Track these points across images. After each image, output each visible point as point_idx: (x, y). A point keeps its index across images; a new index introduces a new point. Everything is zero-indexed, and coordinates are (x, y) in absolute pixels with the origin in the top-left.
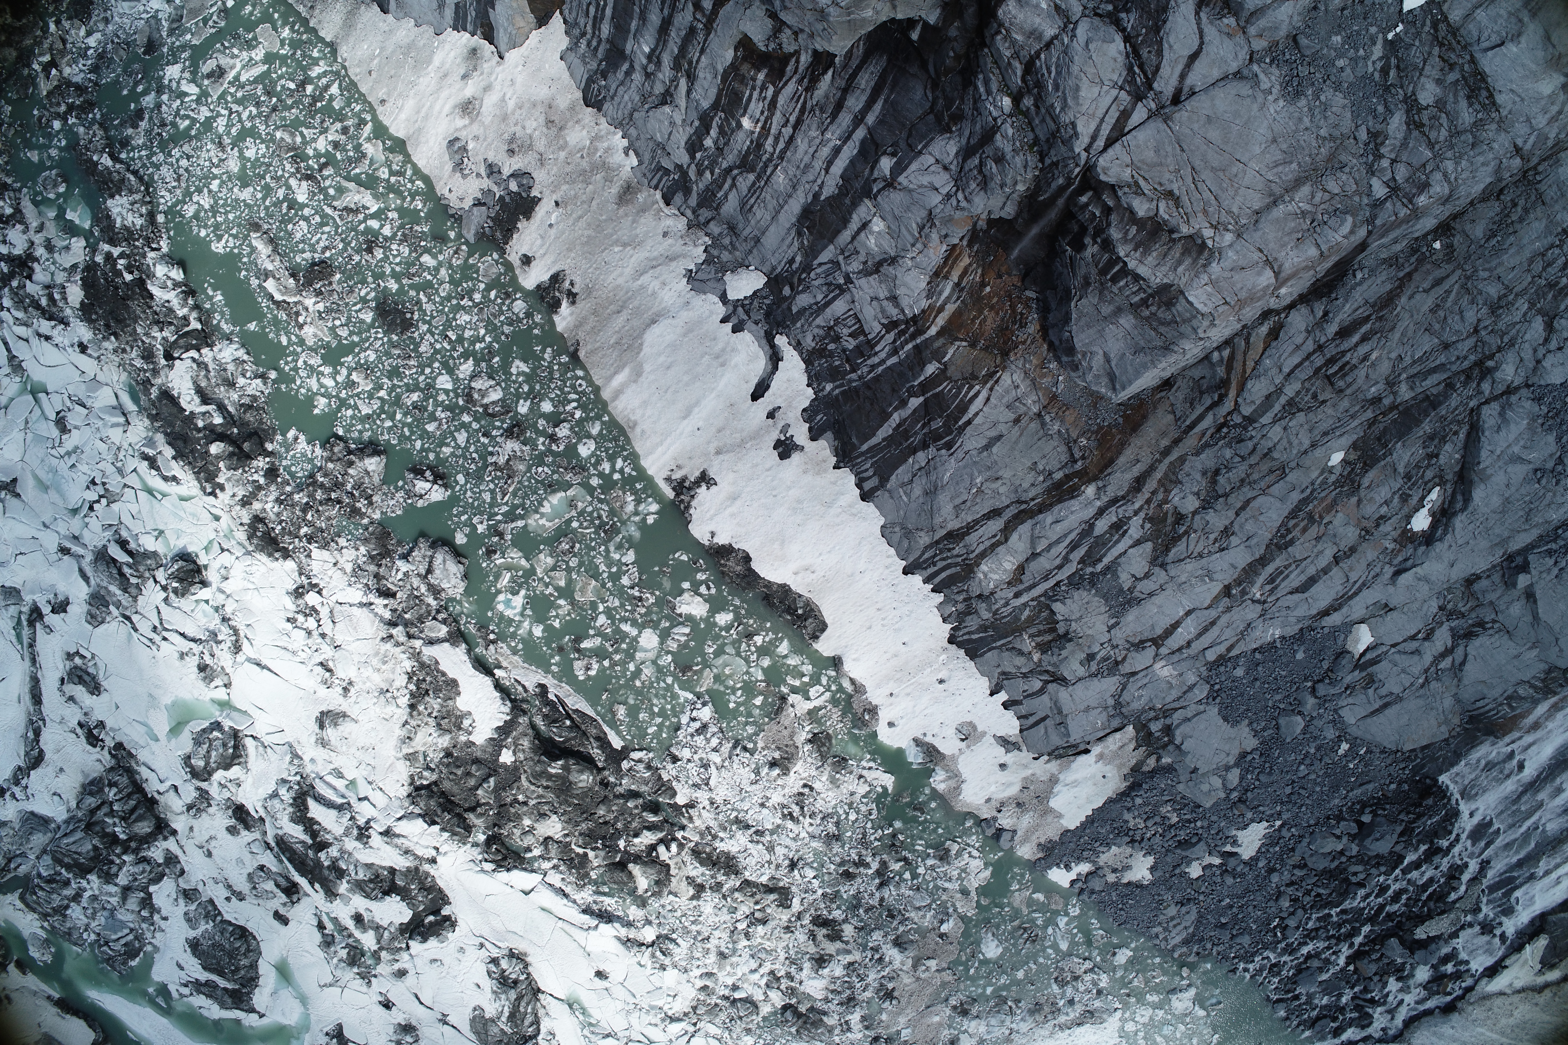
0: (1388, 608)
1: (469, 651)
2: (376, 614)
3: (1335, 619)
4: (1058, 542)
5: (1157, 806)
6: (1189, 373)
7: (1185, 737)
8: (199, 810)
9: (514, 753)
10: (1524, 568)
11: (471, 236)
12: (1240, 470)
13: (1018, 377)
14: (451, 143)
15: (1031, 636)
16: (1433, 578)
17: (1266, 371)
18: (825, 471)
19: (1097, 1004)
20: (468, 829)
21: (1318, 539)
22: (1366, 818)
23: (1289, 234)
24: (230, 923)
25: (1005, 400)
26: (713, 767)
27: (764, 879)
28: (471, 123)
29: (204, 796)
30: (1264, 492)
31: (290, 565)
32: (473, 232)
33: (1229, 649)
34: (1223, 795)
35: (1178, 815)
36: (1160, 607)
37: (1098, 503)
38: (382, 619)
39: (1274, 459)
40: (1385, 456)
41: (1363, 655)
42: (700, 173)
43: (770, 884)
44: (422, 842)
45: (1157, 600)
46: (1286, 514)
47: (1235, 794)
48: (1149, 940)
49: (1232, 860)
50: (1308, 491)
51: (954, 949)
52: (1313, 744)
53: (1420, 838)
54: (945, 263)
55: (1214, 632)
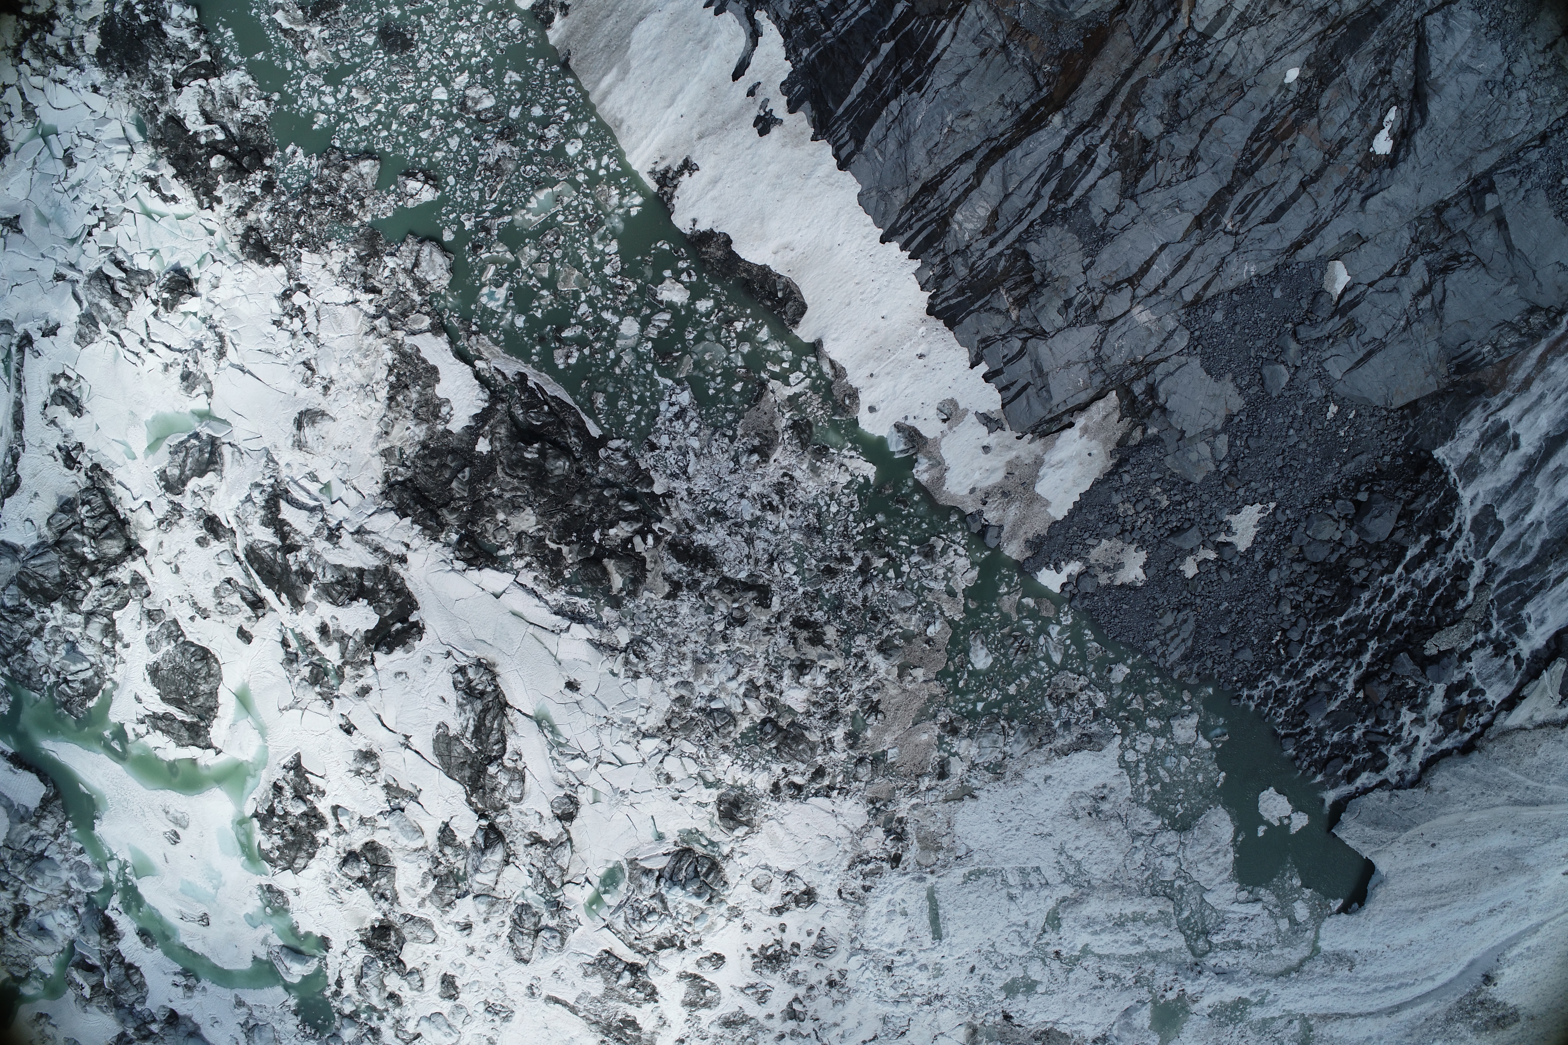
0: (1360, 239)
1: (452, 342)
2: (361, 310)
3: (1308, 252)
4: (1029, 177)
5: (1146, 487)
7: (1168, 395)
8: (170, 524)
9: (491, 442)
10: (1491, 189)
12: (1199, 90)
13: (981, 8)
15: (1008, 291)
16: (1402, 204)
18: (803, 143)
19: (1095, 728)
20: (442, 526)
21: (1284, 162)
22: (1363, 497)
24: (192, 644)
25: (971, 34)
26: (691, 454)
27: (743, 575)
29: (177, 509)
30: (1225, 112)
31: (280, 269)
33: (1206, 287)
34: (1212, 467)
35: (1169, 498)
36: (1134, 242)
37: (1065, 133)
38: (366, 313)
39: (1231, 76)
40: (1339, 73)
41: (1341, 296)
43: (749, 581)
44: (393, 538)
45: (1130, 234)
46: (1248, 135)
47: (1225, 466)
48: (1146, 655)
49: (1227, 553)
50: (1268, 109)
51: (942, 657)
52: (1300, 404)
53: (1420, 524)
55: (1189, 268)
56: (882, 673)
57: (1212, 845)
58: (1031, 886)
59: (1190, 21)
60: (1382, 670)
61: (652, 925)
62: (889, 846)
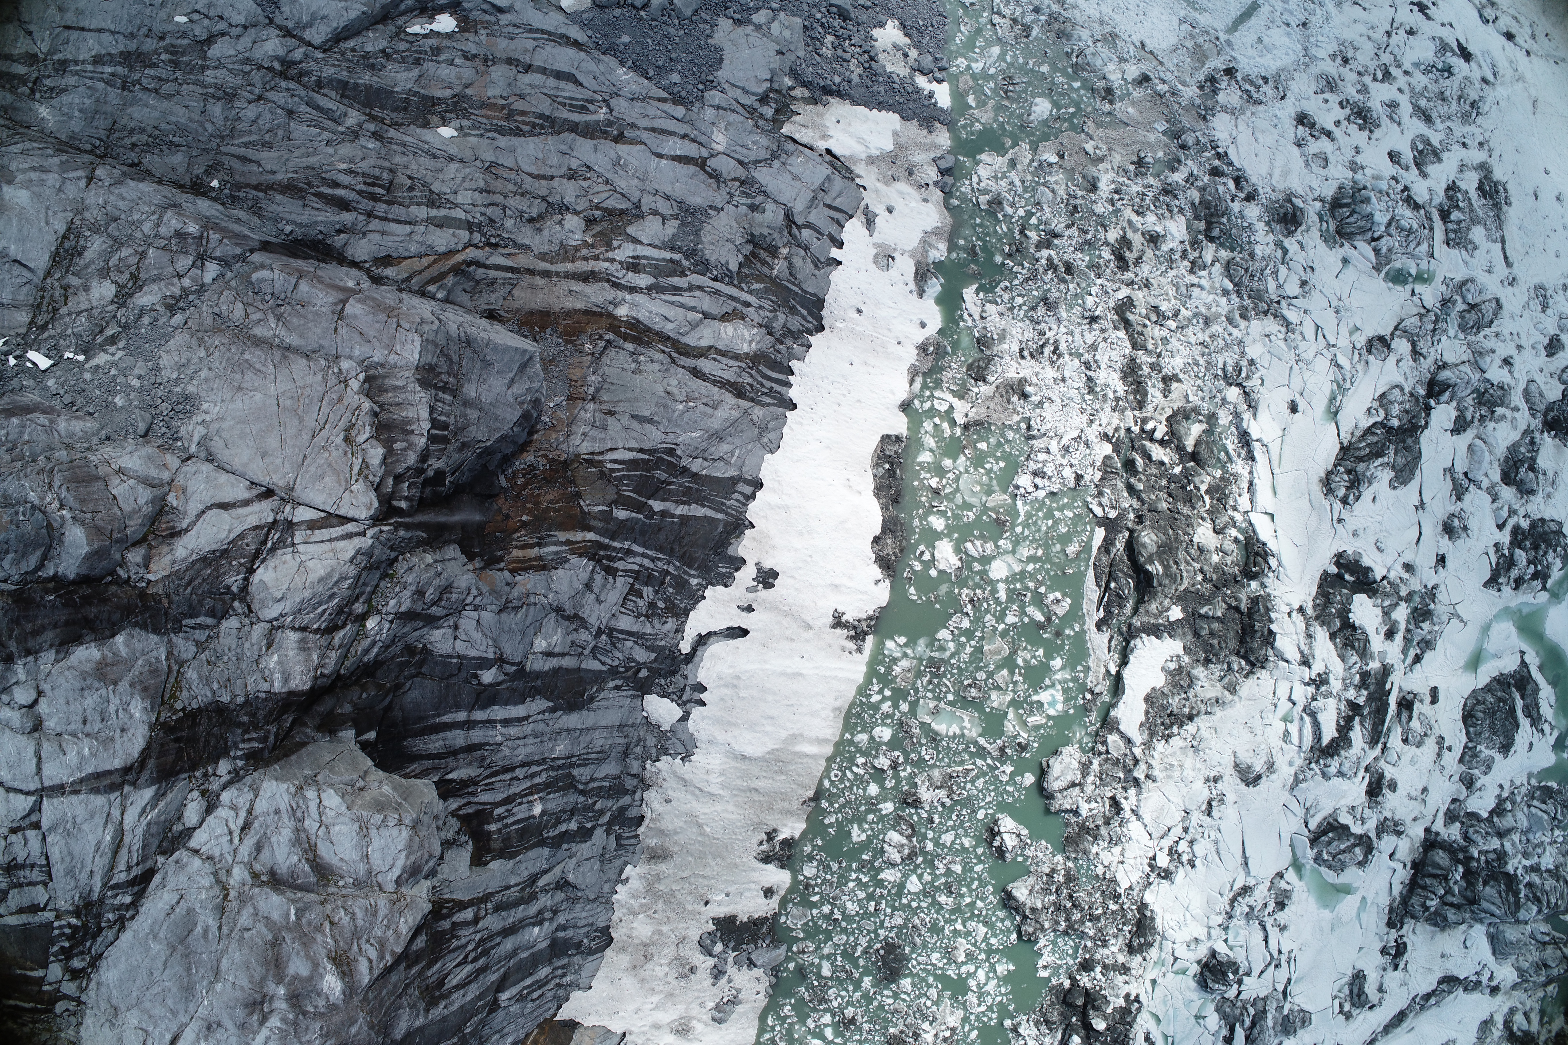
1: (1113, 706)
2: (1138, 801)
3: (575, 33)
4: (682, 306)
5: (830, 62)
6: (470, 305)
7: (760, 82)
8: (1395, 825)
9: (1168, 610)
11: (782, 951)
12: (516, 203)
13: (576, 440)
14: (720, 1021)
15: (771, 268)
17: (421, 244)
18: (761, 532)
20: (1255, 601)
21: (522, 97)
23: (304, 317)
24: (1467, 734)
25: (602, 435)
26: (1063, 442)
27: (1122, 334)
28: (693, 1018)
29: (1381, 828)
30: (518, 170)
31: (1148, 897)
32: (778, 951)
33: (664, 100)
34: (782, 15)
35: (824, 38)
36: (672, 183)
37: (628, 297)
38: (1139, 794)
39: (486, 182)
40: (415, 94)
42: (602, 812)
43: (1122, 326)
44: (1293, 629)
45: (667, 190)
46: (522, 139)
47: (775, 6)
50: (490, 135)
51: (1064, 138)
54: (530, 568)
55: (659, 123)
56: (1111, 175)
59: (466, 247)
61: (1410, 221)
62: (1223, 85)
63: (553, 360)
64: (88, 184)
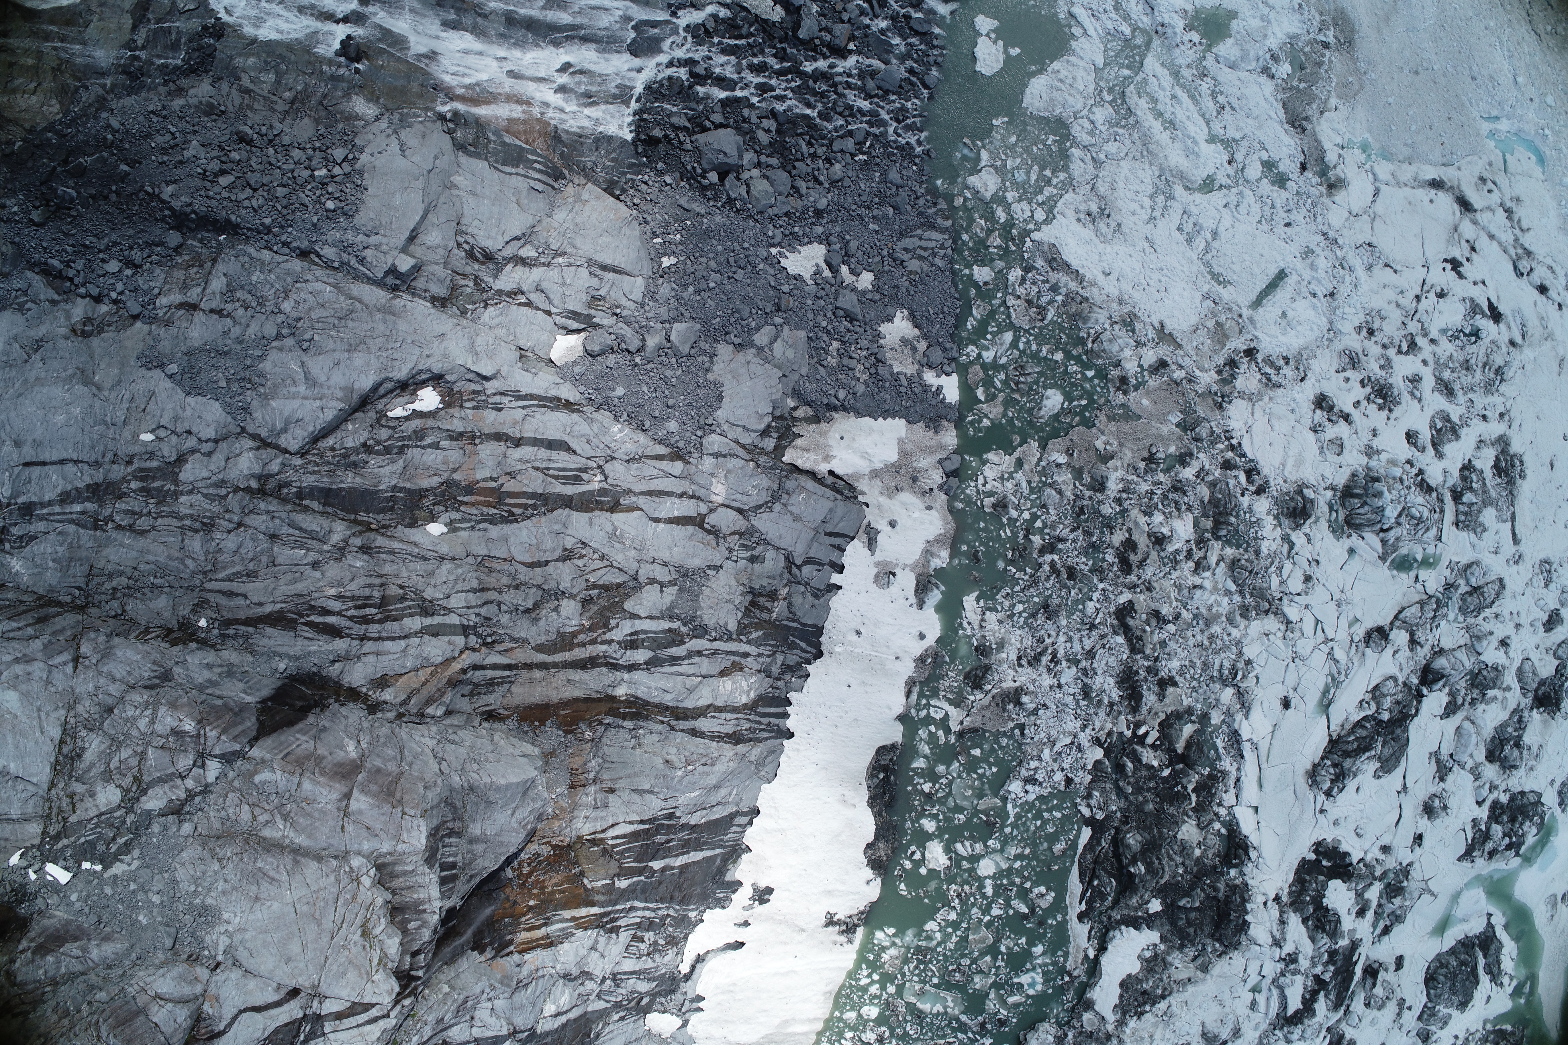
0: (522, 355)
1: (1089, 988)
3: (568, 392)
4: (679, 675)
5: (835, 372)
6: (469, 709)
7: (761, 417)
9: (1148, 902)
10: (393, 271)
12: (510, 598)
13: (579, 824)
15: (770, 612)
16: (466, 341)
17: (417, 657)
18: (757, 855)
19: (1040, 263)
20: (1233, 889)
21: (512, 476)
22: (713, 177)
23: (309, 815)
24: (1428, 995)
25: (603, 814)
26: (1056, 749)
27: (1120, 639)
30: (512, 561)
33: (661, 458)
34: (786, 329)
35: (829, 346)
36: (669, 548)
37: (626, 676)
39: (479, 580)
40: (401, 490)
41: (578, 331)
43: (1121, 632)
44: (1267, 918)
45: (666, 556)
46: (515, 526)
47: (778, 320)
48: (951, 261)
49: (836, 260)
50: (481, 526)
51: (1074, 434)
52: (685, 295)
53: (693, 105)
54: (538, 947)
55: (656, 485)
56: (1120, 474)
57: (1058, 90)
58: (1195, 225)
59: (462, 652)
60: (823, 43)
61: (1421, 508)
62: (1243, 367)
63: (554, 750)
64: (76, 667)
